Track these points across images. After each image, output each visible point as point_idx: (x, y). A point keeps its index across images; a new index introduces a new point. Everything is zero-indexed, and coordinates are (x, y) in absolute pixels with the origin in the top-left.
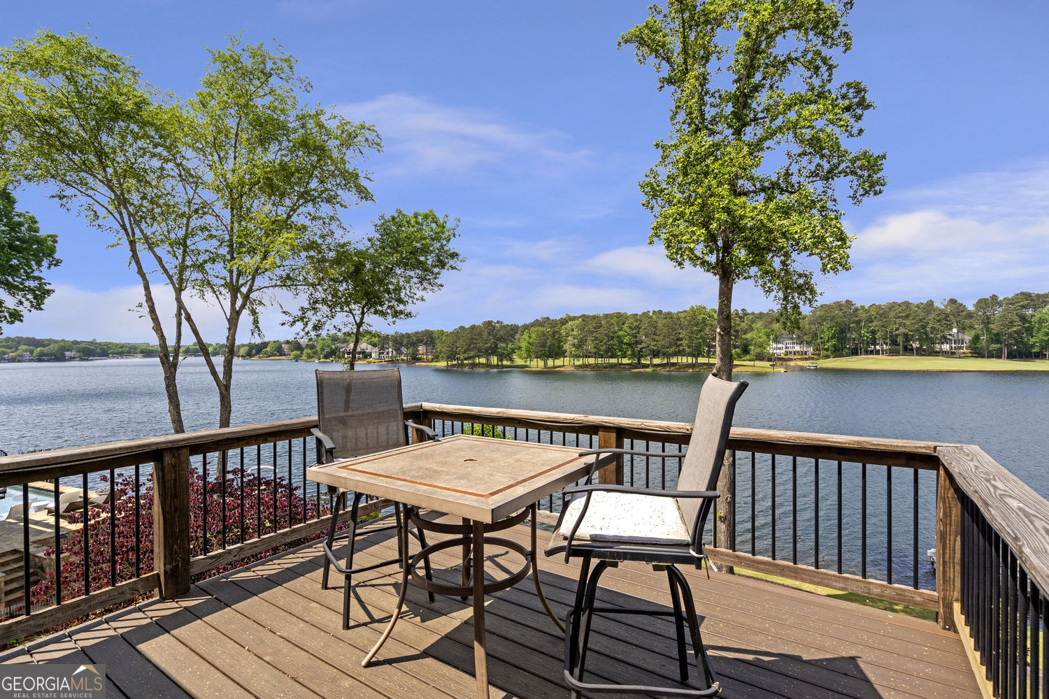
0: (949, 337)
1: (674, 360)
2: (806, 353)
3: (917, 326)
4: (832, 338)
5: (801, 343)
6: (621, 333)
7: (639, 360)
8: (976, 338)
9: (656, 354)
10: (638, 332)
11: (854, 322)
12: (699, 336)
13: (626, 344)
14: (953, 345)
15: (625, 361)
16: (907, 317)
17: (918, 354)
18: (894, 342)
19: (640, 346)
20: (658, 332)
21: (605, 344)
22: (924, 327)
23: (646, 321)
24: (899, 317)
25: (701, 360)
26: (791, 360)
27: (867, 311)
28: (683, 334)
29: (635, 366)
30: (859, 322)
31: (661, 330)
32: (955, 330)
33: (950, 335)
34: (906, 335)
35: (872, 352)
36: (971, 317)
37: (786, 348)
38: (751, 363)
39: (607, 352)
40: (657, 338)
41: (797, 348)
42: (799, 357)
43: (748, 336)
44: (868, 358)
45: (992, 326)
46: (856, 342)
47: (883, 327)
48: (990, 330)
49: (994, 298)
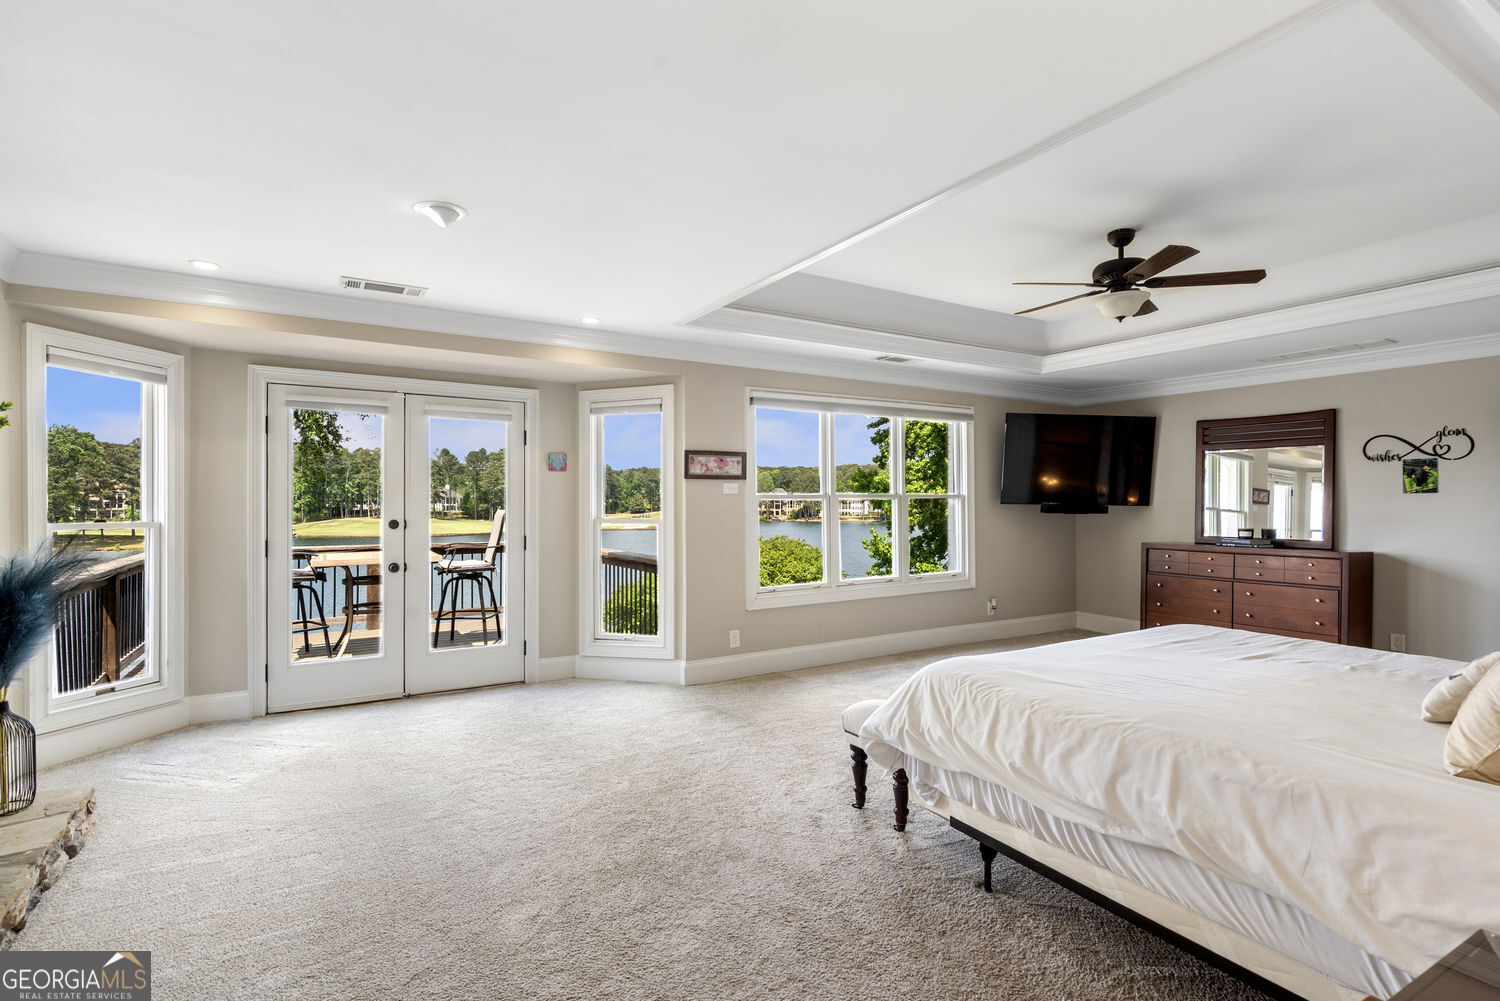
0: (442, 494)
4: (304, 493)
8: (467, 498)
11: (336, 471)
14: (446, 504)
27: (352, 457)
30: (341, 472)
32: (447, 487)
33: (443, 492)
35: (358, 512)
36: (463, 472)
44: (354, 522)
45: (481, 483)
46: (338, 499)
47: (371, 479)
48: (478, 488)
49: (483, 451)
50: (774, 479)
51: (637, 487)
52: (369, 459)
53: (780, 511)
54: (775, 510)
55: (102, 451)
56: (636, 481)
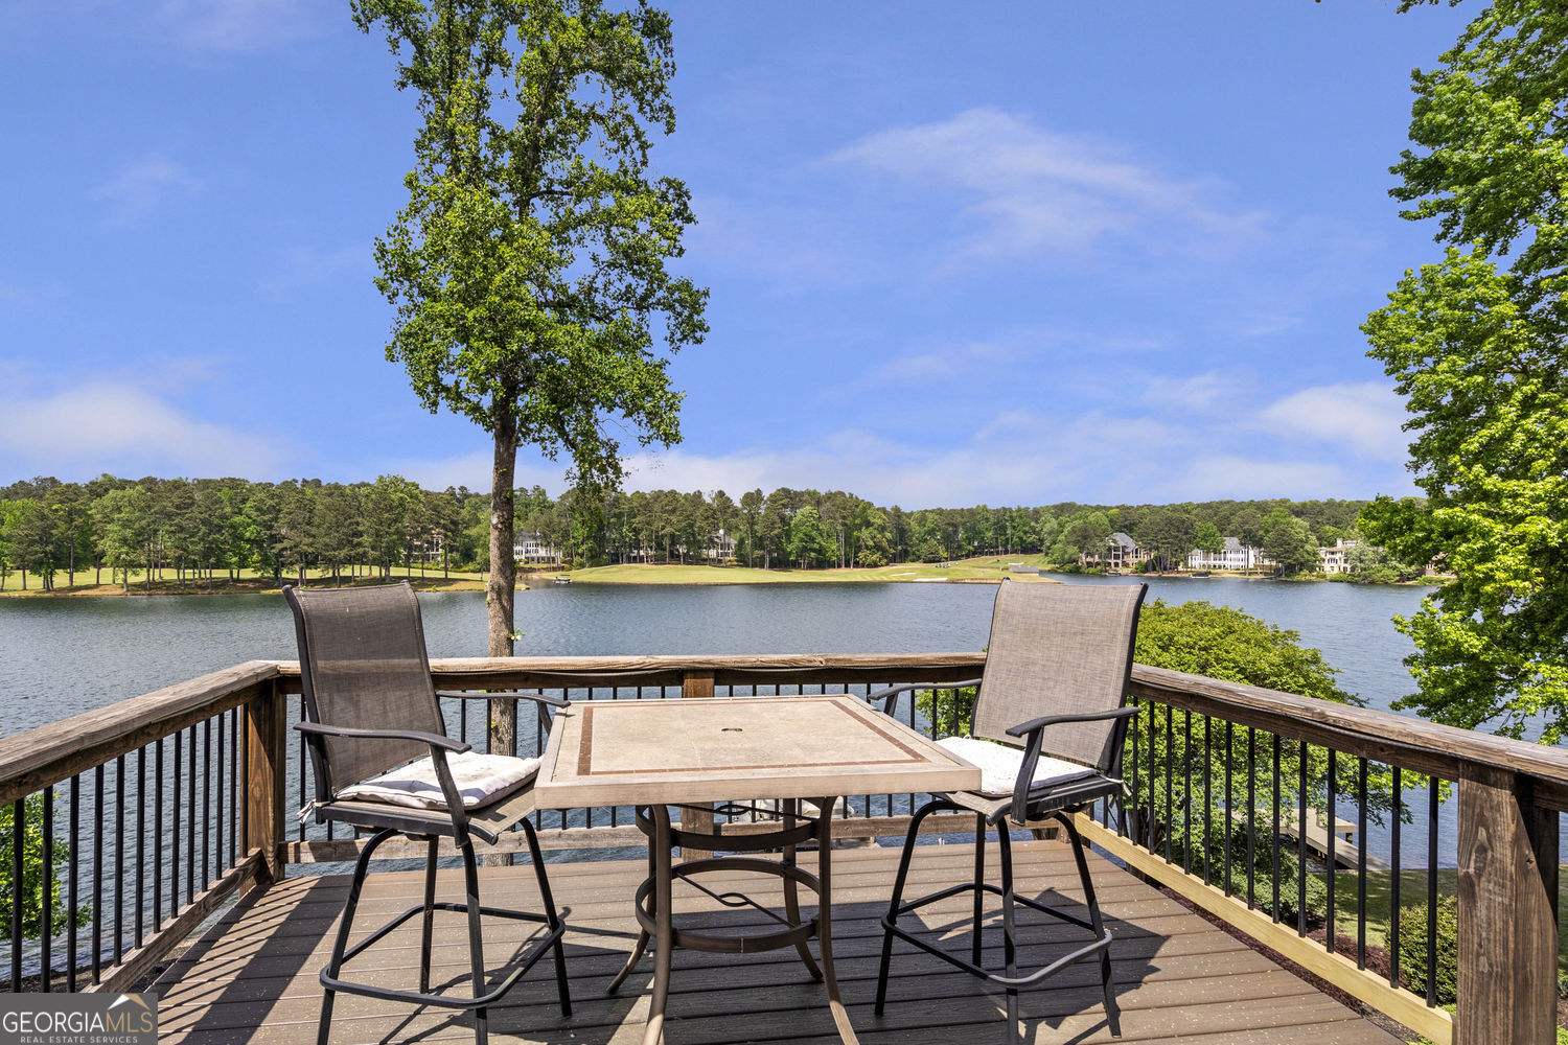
0: (716, 540)
1: (346, 572)
2: (553, 559)
3: (683, 524)
4: (588, 538)
5: (548, 544)
6: (237, 519)
7: (277, 571)
8: (741, 542)
9: (311, 562)
10: (276, 519)
11: (615, 516)
12: (392, 530)
13: (248, 541)
14: (720, 551)
15: (247, 574)
16: (674, 511)
17: (687, 563)
18: (660, 546)
19: (279, 546)
20: (316, 520)
21: (203, 540)
22: (691, 526)
23: (292, 498)
24: (665, 512)
25: (395, 572)
26: (532, 570)
27: (629, 500)
28: (365, 524)
29: (268, 584)
31: (323, 517)
32: (721, 532)
33: (717, 537)
34: (672, 536)
35: (635, 558)
36: (737, 515)
37: (527, 552)
38: (477, 576)
39: (206, 555)
40: (314, 531)
41: (542, 552)
42: (545, 566)
43: (473, 532)
44: (631, 568)
45: (756, 527)
46: (617, 544)
47: (648, 524)
48: (753, 532)
49: (759, 492)
50: (1111, 521)
51: (931, 532)
52: (644, 502)
53: (1120, 562)
54: (1112, 561)
55: (423, 499)
56: (929, 525)
